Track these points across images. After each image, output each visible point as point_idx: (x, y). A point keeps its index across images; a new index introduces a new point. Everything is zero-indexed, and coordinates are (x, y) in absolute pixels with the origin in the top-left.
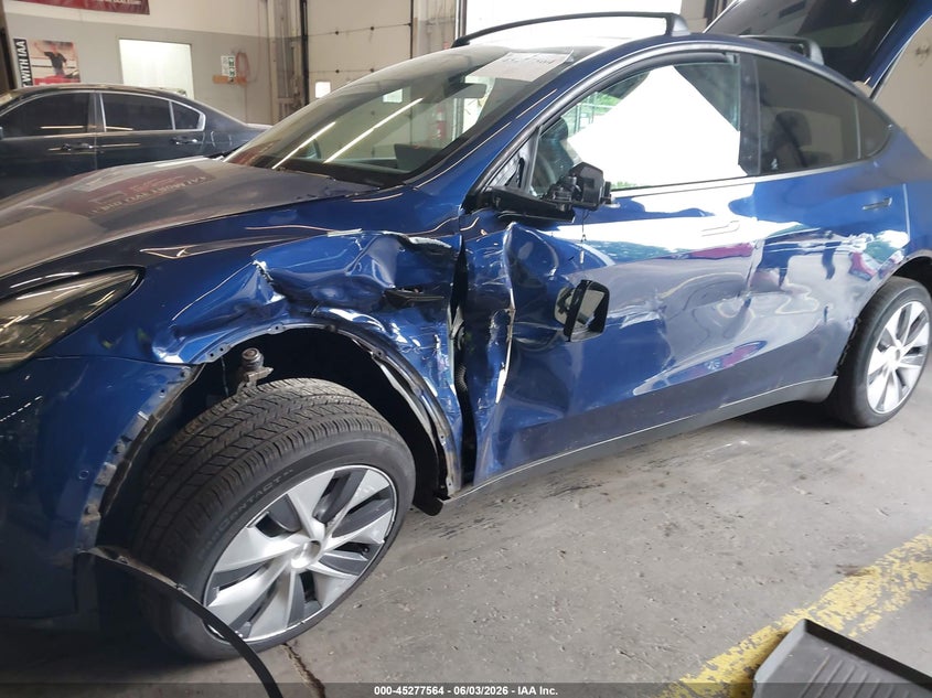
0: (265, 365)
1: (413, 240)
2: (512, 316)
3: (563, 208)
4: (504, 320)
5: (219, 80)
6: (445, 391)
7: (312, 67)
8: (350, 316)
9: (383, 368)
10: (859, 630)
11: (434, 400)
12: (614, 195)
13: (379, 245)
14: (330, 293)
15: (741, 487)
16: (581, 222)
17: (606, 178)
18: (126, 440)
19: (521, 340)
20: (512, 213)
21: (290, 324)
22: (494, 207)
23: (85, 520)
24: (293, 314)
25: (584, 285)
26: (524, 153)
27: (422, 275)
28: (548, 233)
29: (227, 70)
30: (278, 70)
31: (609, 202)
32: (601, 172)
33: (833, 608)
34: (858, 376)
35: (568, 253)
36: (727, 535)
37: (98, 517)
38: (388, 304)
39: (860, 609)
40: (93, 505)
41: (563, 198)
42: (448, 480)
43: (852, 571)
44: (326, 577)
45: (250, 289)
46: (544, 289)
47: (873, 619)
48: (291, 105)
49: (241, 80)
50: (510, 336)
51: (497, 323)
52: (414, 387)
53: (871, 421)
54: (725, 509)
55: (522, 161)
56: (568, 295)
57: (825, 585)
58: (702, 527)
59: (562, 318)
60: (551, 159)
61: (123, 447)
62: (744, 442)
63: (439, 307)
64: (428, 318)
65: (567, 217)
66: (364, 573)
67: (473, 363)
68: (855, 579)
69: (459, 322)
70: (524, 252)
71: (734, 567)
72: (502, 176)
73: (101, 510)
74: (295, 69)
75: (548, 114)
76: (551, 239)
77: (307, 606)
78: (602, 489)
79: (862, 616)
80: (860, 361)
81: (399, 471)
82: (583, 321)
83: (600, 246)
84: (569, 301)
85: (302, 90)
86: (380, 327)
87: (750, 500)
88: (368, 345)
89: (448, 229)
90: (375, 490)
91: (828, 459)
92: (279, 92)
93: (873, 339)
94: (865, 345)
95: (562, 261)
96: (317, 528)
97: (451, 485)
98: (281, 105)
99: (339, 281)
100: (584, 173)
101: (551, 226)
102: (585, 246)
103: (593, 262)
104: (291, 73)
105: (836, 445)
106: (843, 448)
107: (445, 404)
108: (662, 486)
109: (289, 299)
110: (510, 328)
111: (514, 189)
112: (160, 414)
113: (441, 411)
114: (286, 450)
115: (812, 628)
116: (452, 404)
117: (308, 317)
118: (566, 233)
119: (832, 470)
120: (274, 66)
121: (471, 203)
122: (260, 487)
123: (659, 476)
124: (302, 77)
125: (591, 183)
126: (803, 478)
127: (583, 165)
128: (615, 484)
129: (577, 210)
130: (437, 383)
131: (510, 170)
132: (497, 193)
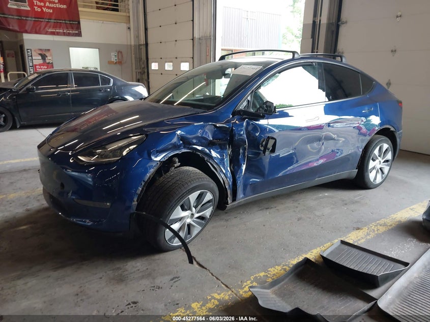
0: (179, 162)
1: (218, 125)
2: (247, 148)
3: (261, 115)
4: (244, 149)
5: (110, 63)
6: (227, 171)
7: (150, 56)
8: (199, 148)
9: (209, 164)
10: (358, 243)
11: (224, 174)
12: (277, 110)
13: (208, 127)
14: (195, 141)
15: (324, 207)
16: (268, 118)
17: (274, 105)
18: (144, 181)
19: (249, 155)
20: (246, 116)
21: (184, 150)
22: (241, 115)
23: (134, 203)
24: (185, 148)
25: (269, 138)
26: (249, 98)
27: (220, 136)
28: (257, 122)
29: (114, 59)
30: (135, 58)
31: (276, 112)
32: (273, 104)
33: (350, 238)
34: (365, 171)
35: (263, 129)
36: (319, 220)
37: (136, 203)
38: (210, 145)
39: (359, 238)
40: (135, 199)
41: (262, 112)
42: (228, 199)
43: (358, 229)
44: (194, 226)
45: (175, 140)
46: (256, 139)
47: (363, 241)
48: (140, 72)
49: (119, 63)
50: (246, 154)
51: (242, 150)
52: (218, 170)
53: (372, 186)
54: (318, 213)
55: (248, 100)
56: (264, 141)
57: (349, 232)
58: (310, 218)
59: (262, 149)
60: (257, 100)
61: (143, 184)
62: (326, 194)
63: (225, 145)
64: (221, 149)
65: (263, 117)
66: (204, 227)
67: (235, 163)
68: (358, 231)
69: (230, 150)
70: (250, 128)
71: (320, 228)
72: (243, 106)
73: (137, 201)
74: (143, 58)
75: (256, 86)
76: (258, 124)
77: (188, 236)
78: (277, 208)
79: (359, 240)
80: (365, 165)
81: (215, 194)
82: (268, 149)
83: (274, 126)
84: (264, 143)
85: (146, 66)
86: (208, 151)
87: (327, 211)
88: (204, 157)
89: (228, 122)
90: (209, 199)
91: (356, 199)
92: (136, 67)
93: (369, 157)
94: (367, 158)
95: (261, 131)
96: (194, 209)
97: (229, 201)
98: (136, 72)
99: (197, 138)
100: (267, 104)
101: (258, 120)
102: (269, 126)
103: (271, 131)
104: (140, 59)
105: (359, 194)
106: (361, 195)
107: (227, 175)
108: (297, 207)
109: (184, 143)
110: (246, 151)
111: (246, 109)
112: (152, 174)
113: (226, 177)
114: (189, 184)
115: (343, 242)
116: (229, 174)
117: (188, 148)
118: (262, 122)
119: (356, 202)
120: (133, 56)
121: (234, 114)
122: (184, 194)
123: (296, 204)
124: (146, 61)
125: (270, 107)
126: (346, 204)
127: (267, 101)
128: (281, 207)
129: (266, 115)
130: (224, 169)
131: (245, 104)
132: (241, 111)
